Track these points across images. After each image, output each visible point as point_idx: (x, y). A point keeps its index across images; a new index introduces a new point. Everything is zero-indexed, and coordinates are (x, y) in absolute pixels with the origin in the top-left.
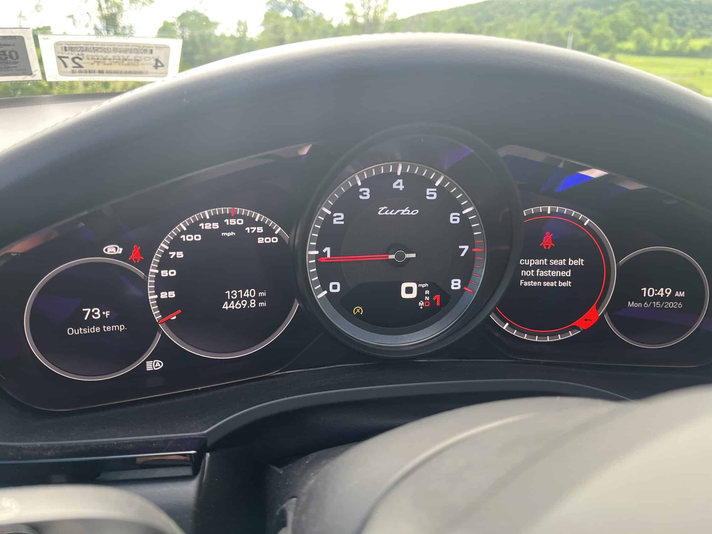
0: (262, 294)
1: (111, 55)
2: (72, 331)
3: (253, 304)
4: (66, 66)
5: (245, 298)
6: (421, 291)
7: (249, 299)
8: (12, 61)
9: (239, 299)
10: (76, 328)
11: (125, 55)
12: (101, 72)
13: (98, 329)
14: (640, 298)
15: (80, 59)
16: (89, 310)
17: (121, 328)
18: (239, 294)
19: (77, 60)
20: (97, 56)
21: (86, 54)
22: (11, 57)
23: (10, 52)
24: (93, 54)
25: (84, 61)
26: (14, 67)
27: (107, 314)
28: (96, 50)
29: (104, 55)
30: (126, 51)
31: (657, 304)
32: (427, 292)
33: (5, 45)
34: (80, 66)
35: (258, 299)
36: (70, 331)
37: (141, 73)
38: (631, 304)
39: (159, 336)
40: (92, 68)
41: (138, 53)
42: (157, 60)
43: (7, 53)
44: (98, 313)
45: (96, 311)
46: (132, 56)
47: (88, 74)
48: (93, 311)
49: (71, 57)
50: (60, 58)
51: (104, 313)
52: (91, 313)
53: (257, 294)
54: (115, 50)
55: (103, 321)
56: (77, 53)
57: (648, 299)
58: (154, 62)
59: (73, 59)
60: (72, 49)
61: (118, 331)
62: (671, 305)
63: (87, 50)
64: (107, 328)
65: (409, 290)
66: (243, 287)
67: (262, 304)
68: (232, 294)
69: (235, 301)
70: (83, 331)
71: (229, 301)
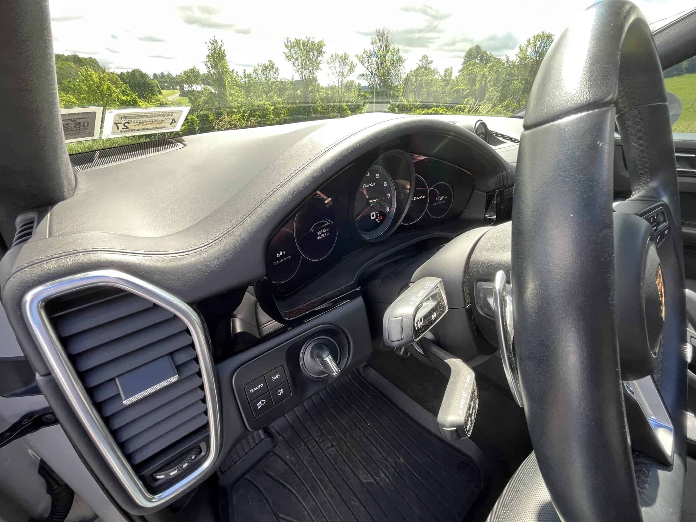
0: (328, 230)
1: (147, 120)
2: (275, 264)
3: (325, 235)
4: (118, 128)
5: (323, 233)
6: (376, 215)
7: (324, 233)
8: (83, 128)
9: (322, 234)
10: (276, 262)
11: (156, 118)
12: (138, 130)
13: (282, 260)
14: (436, 202)
15: (129, 123)
17: (289, 257)
18: (321, 232)
19: (126, 124)
20: (140, 121)
21: (133, 120)
22: (84, 126)
23: (84, 123)
24: (138, 120)
25: (131, 124)
26: (83, 132)
27: (284, 253)
28: (140, 117)
29: (144, 119)
30: (157, 116)
31: (440, 202)
32: (378, 215)
33: (82, 118)
34: (127, 128)
35: (327, 232)
37: (161, 128)
38: (434, 204)
39: (301, 257)
40: (133, 128)
41: (164, 116)
42: (173, 120)
43: (82, 124)
46: (160, 119)
47: (130, 132)
49: (123, 122)
50: (116, 124)
53: (326, 230)
54: (152, 116)
55: (284, 256)
56: (128, 120)
58: (171, 121)
59: (124, 125)
60: (125, 118)
61: (289, 259)
62: (444, 202)
63: (135, 117)
64: (285, 259)
65: (373, 216)
66: (322, 229)
67: (328, 234)
68: (319, 232)
69: (320, 235)
70: (278, 262)
71: (319, 236)
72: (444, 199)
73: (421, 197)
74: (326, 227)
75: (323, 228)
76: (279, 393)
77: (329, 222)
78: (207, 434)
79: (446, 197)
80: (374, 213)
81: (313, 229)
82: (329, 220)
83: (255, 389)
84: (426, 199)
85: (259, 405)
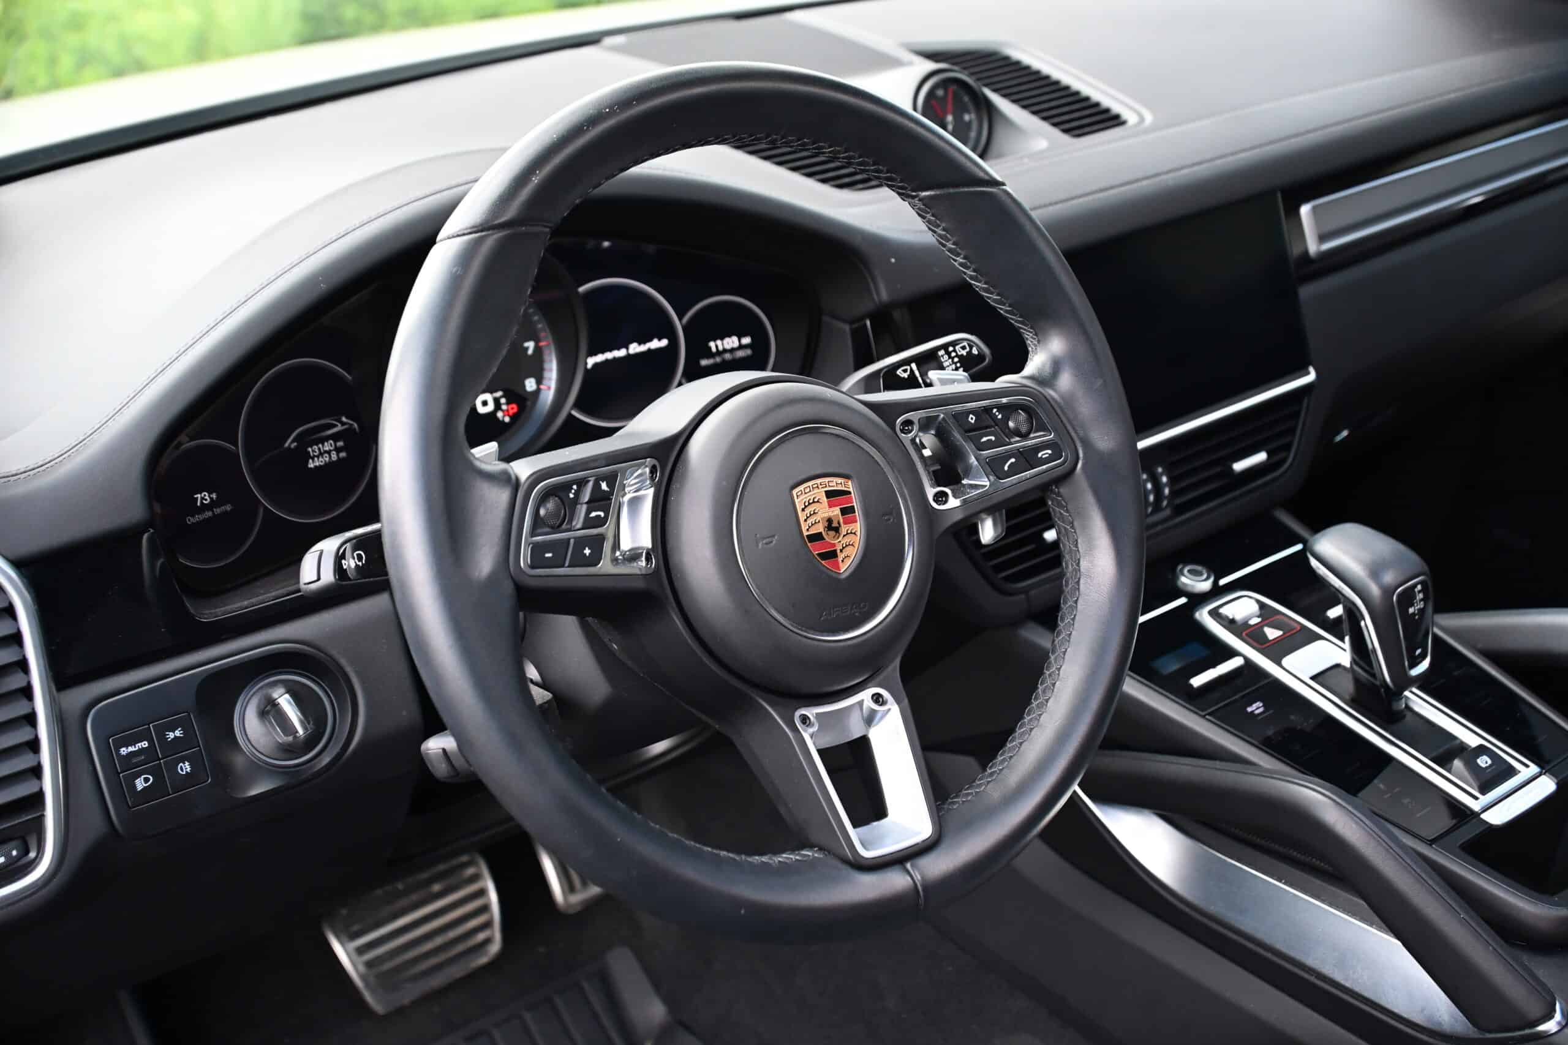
0: (340, 444)
2: (191, 520)
3: (334, 457)
5: (326, 452)
6: (497, 401)
7: (329, 452)
9: (321, 454)
10: (193, 516)
13: (210, 514)
14: (709, 354)
16: (199, 496)
17: (228, 508)
18: (319, 449)
27: (214, 496)
31: (728, 356)
32: (502, 401)
35: (338, 450)
36: (189, 520)
39: (261, 510)
44: (207, 497)
45: (205, 495)
48: (203, 495)
51: (211, 496)
52: (203, 499)
53: (335, 445)
55: (213, 504)
57: (719, 353)
61: (226, 511)
62: (741, 354)
64: (218, 511)
65: (485, 403)
66: (322, 441)
67: (343, 455)
68: (313, 450)
69: (318, 457)
70: (198, 518)
71: (313, 459)
72: (741, 347)
73: (655, 344)
74: (335, 437)
75: (327, 438)
76: (182, 770)
77: (343, 424)
78: (38, 814)
79: (746, 340)
80: (488, 397)
81: (293, 441)
82: (344, 419)
83: (131, 749)
84: (671, 350)
85: (140, 784)
